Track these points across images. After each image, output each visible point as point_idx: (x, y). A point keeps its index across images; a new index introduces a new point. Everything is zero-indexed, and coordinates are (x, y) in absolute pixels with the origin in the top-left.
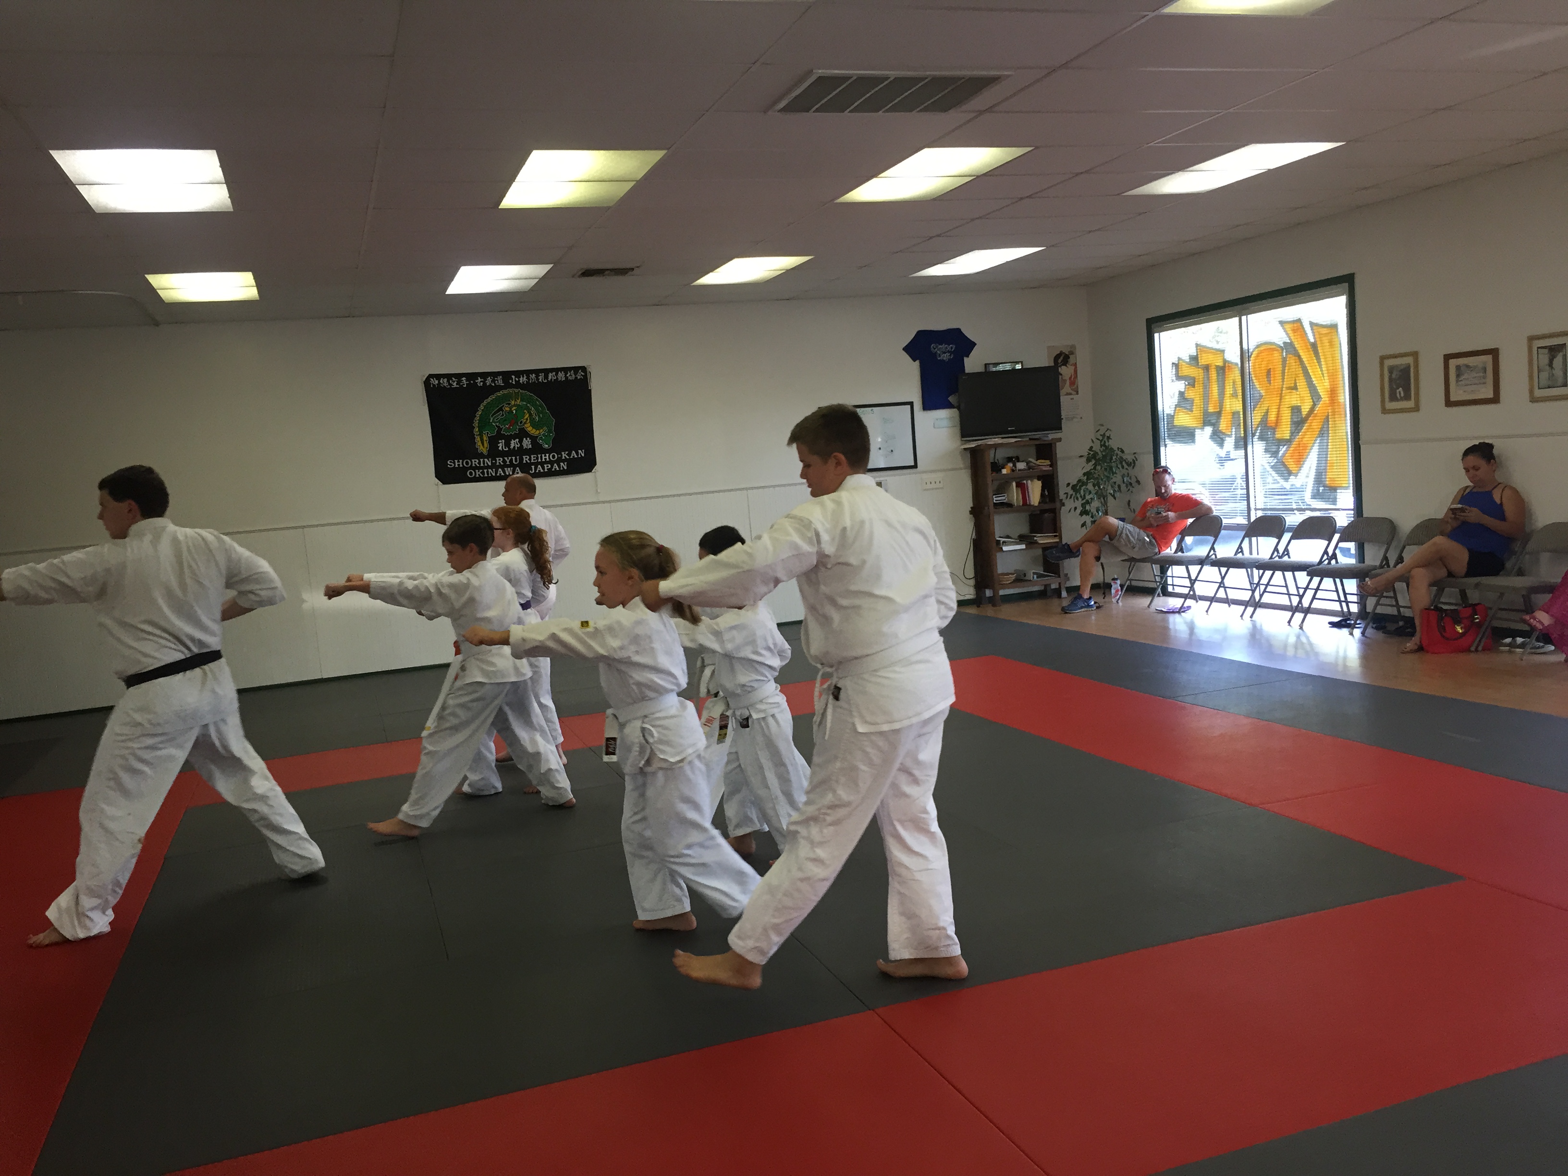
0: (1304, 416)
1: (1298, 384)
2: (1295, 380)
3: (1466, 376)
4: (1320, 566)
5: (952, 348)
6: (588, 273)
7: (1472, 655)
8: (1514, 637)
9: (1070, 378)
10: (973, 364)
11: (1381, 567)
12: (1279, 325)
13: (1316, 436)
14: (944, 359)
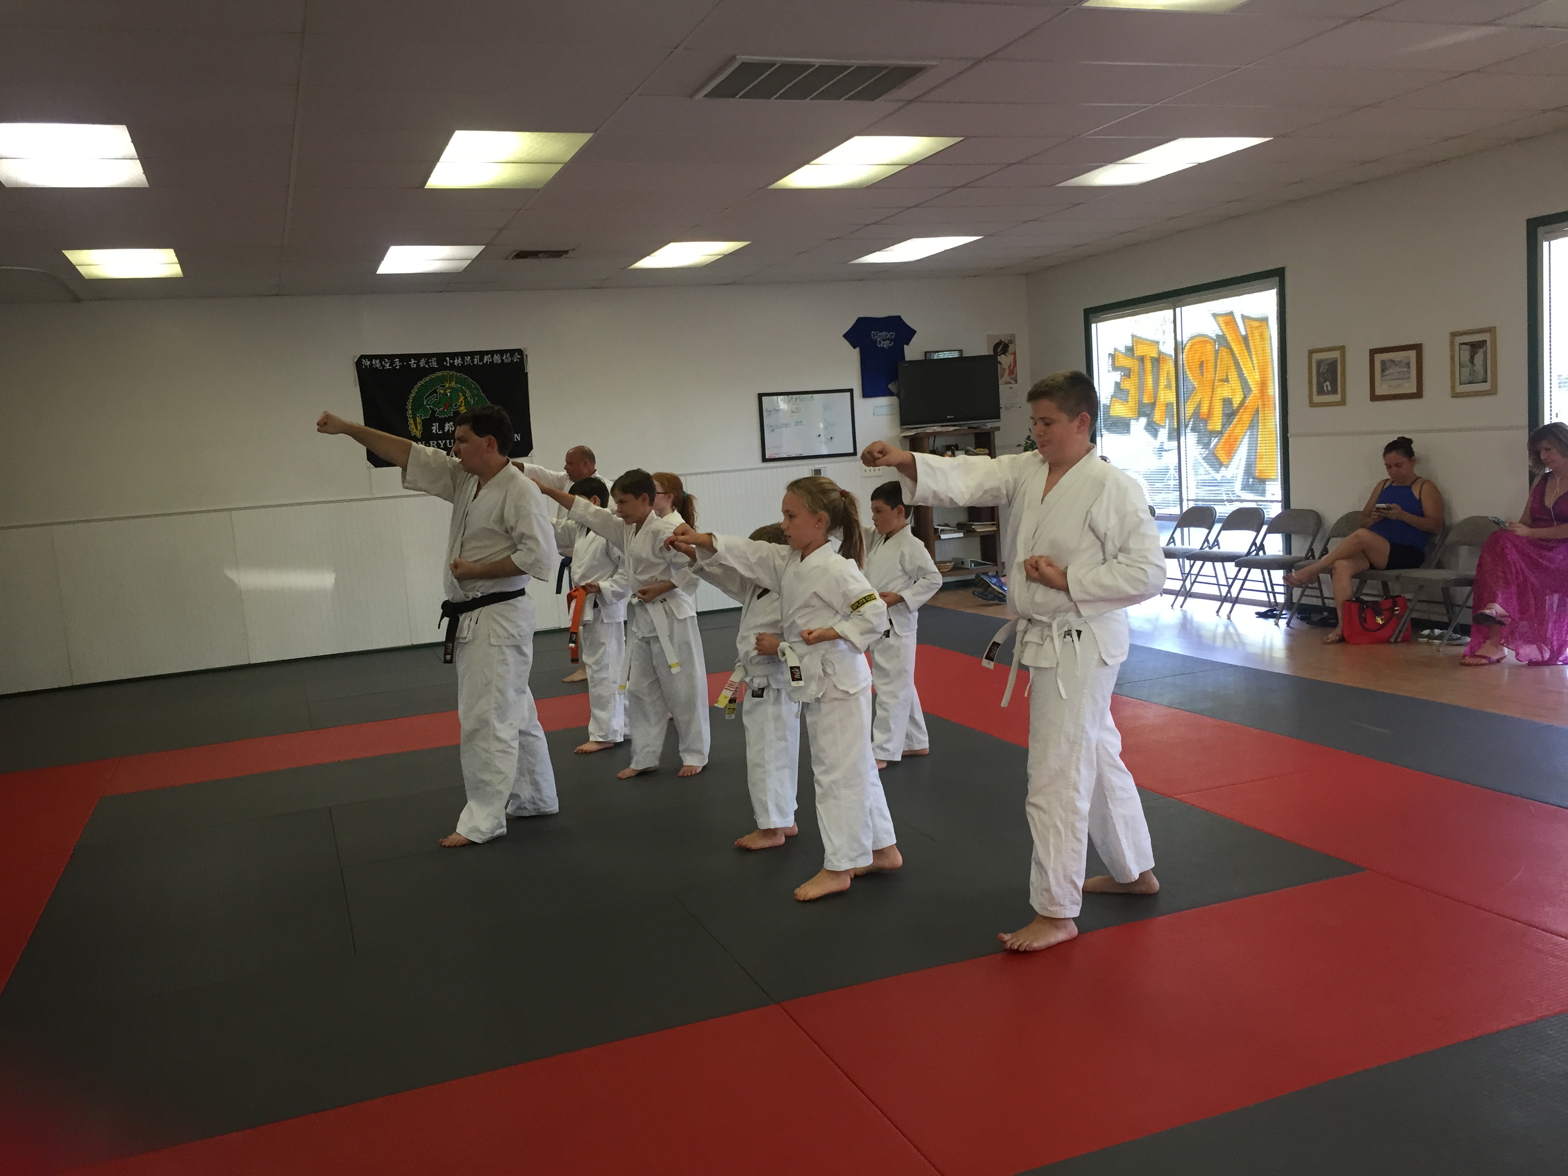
0: (1235, 409)
1: (1229, 377)
2: (1227, 373)
3: (1390, 371)
4: (1249, 557)
5: (892, 335)
6: (522, 255)
7: (1392, 646)
8: (1432, 629)
9: (1009, 367)
10: (912, 352)
11: (1307, 558)
12: (1212, 318)
13: (1246, 428)
14: (884, 346)
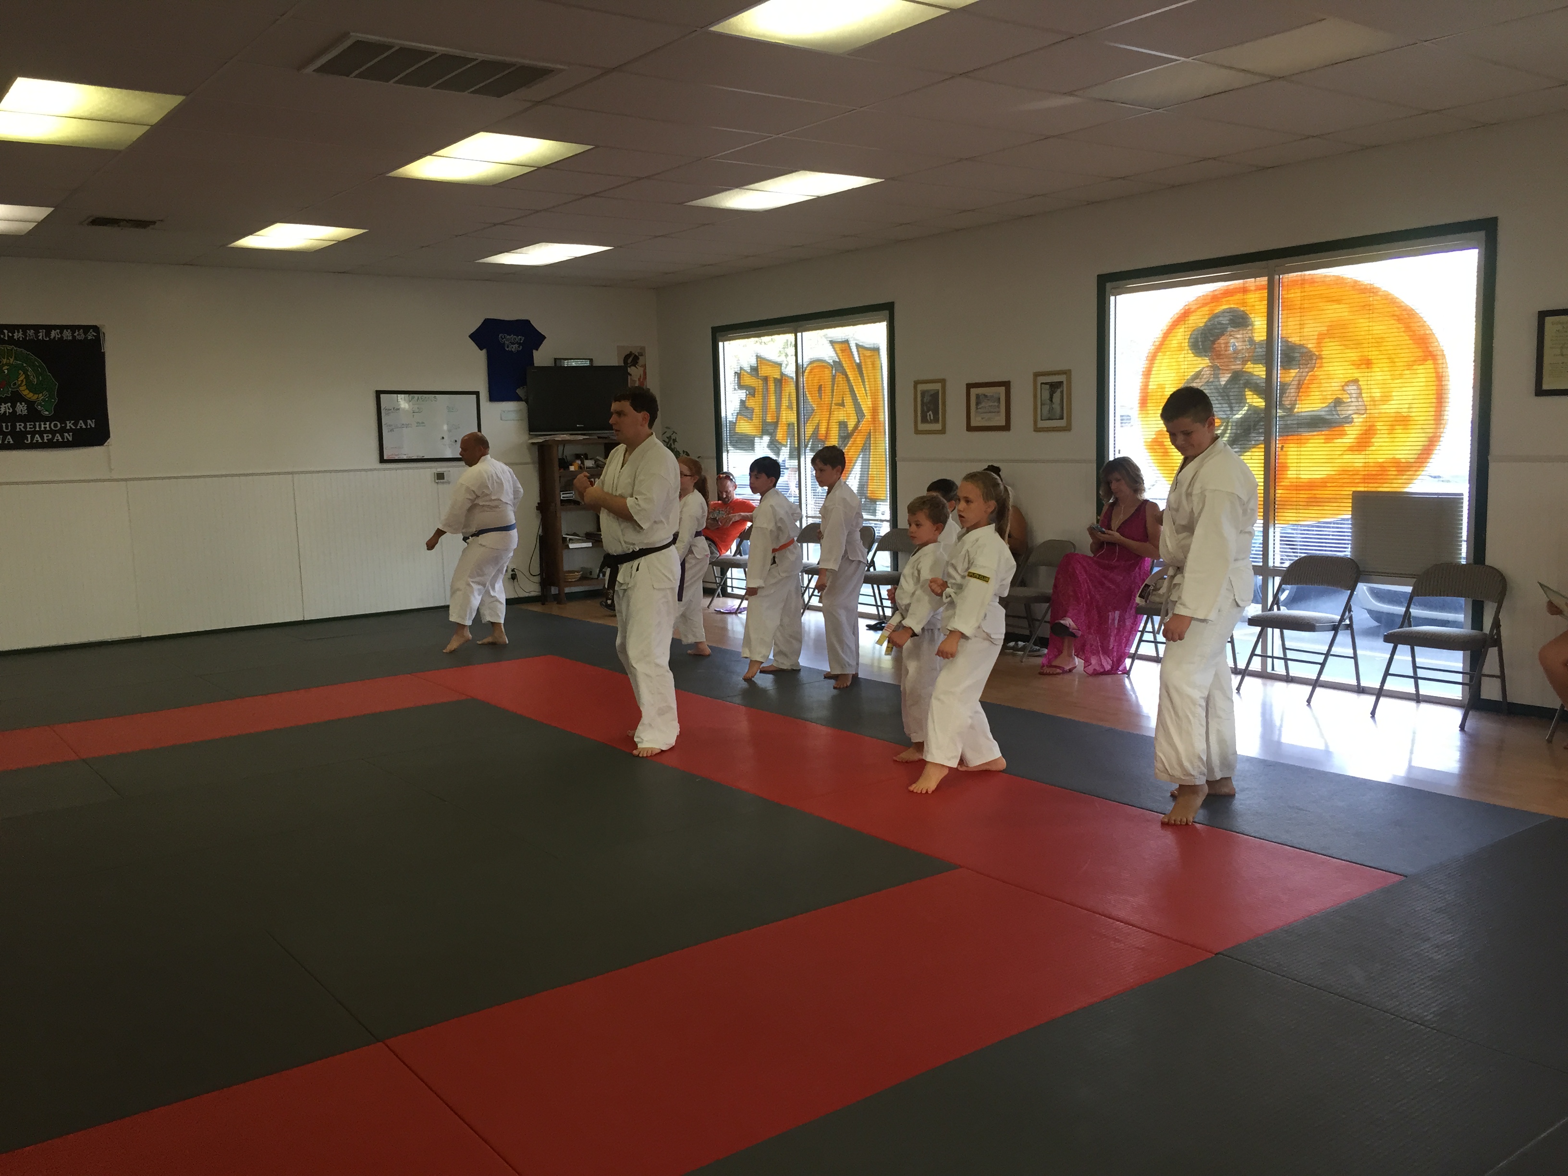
1: (845, 401)
2: (843, 397)
3: (983, 405)
5: (521, 339)
6: (99, 222)
8: (1017, 641)
9: (639, 380)
10: (542, 357)
12: (830, 344)
14: (513, 350)
